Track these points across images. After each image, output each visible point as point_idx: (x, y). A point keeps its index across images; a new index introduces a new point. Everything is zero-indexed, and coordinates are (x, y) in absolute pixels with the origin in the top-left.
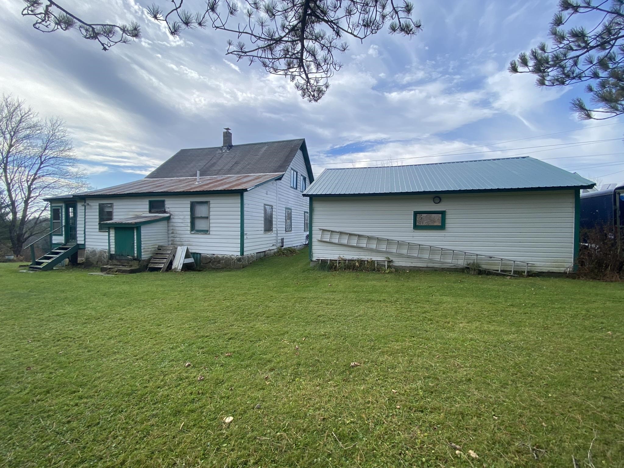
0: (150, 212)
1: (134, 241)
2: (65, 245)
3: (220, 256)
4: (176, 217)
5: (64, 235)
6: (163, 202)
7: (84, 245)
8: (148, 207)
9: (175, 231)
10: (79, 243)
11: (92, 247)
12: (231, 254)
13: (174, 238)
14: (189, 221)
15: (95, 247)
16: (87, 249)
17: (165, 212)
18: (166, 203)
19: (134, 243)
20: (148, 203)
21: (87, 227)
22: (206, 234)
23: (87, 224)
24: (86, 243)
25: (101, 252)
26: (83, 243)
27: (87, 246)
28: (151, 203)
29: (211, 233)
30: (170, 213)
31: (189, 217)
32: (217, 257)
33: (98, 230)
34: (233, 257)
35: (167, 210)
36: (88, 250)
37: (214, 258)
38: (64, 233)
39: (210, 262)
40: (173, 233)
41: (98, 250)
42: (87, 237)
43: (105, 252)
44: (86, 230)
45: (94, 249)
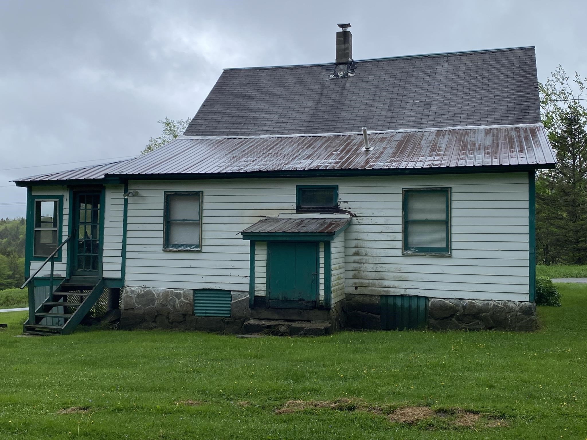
0: (299, 210)
1: (317, 268)
2: (67, 280)
3: (479, 304)
4: (365, 221)
5: (65, 260)
6: (335, 188)
7: (122, 280)
8: (294, 199)
9: (363, 251)
10: (106, 275)
11: (141, 284)
12: (505, 298)
13: (359, 265)
14: (399, 228)
15: (150, 286)
16: (128, 289)
17: (337, 210)
18: (340, 191)
19: (317, 274)
20: (294, 192)
21: (128, 241)
22: (442, 256)
23: (129, 234)
24: (127, 277)
25: (166, 295)
26: (118, 275)
27: (127, 283)
28: (301, 192)
29: (454, 253)
30: (350, 213)
31: (400, 221)
32: (472, 306)
33: (161, 248)
34: (510, 304)
35: (342, 206)
36: (132, 292)
37: (464, 307)
38: (64, 254)
39: (452, 316)
40: (356, 254)
41: (160, 290)
42: (128, 263)
43: (178, 296)
44: (128, 248)
45: (147, 289)
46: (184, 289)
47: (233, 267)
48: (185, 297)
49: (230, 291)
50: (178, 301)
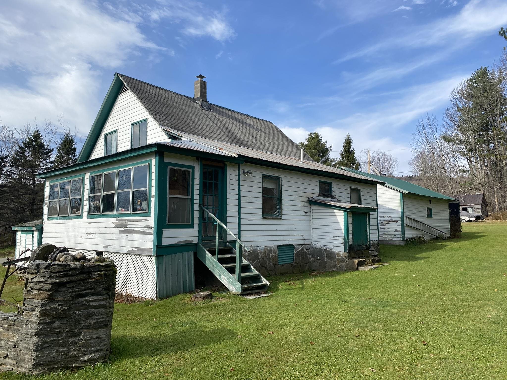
0: (321, 194)
1: (367, 227)
6: (330, 184)
7: (236, 242)
8: (318, 188)
11: (250, 244)
15: (255, 245)
17: (331, 196)
18: (333, 186)
21: (242, 210)
23: (242, 205)
30: (336, 198)
33: (261, 216)
38: (196, 221)
41: (261, 248)
42: (242, 228)
43: (270, 251)
44: (242, 216)
45: (254, 248)
46: (273, 246)
47: (296, 230)
48: (274, 251)
49: (294, 245)
50: (271, 255)
